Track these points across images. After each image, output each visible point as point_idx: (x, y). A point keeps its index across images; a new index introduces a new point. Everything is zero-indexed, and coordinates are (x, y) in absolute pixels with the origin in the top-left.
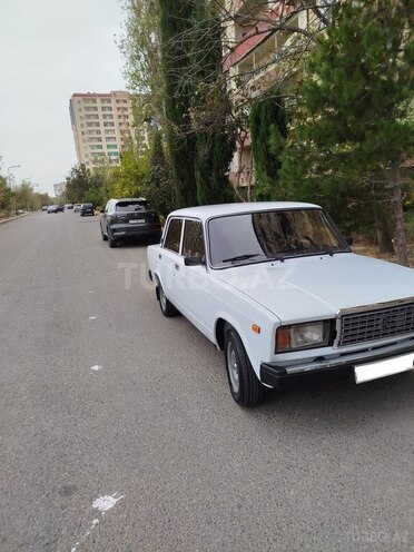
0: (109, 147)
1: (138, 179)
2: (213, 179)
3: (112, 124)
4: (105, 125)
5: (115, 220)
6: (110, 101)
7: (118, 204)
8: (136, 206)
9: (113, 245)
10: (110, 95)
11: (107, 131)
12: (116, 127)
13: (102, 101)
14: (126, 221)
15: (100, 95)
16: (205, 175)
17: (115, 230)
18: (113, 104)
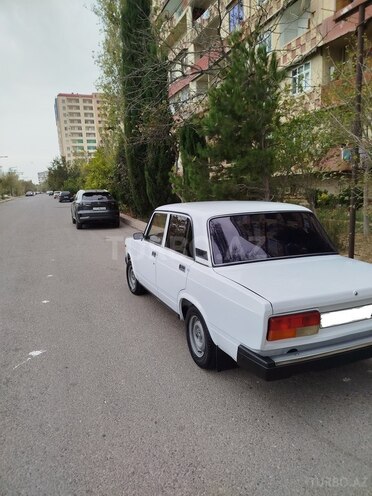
0: (88, 141)
1: (105, 174)
2: (158, 177)
3: (93, 122)
4: (86, 122)
5: (81, 207)
6: (91, 102)
7: (85, 194)
8: (100, 196)
9: (80, 227)
10: (91, 97)
11: (88, 128)
12: (96, 125)
13: (84, 101)
14: (91, 208)
15: (82, 96)
16: (152, 174)
17: (81, 215)
18: (94, 104)
